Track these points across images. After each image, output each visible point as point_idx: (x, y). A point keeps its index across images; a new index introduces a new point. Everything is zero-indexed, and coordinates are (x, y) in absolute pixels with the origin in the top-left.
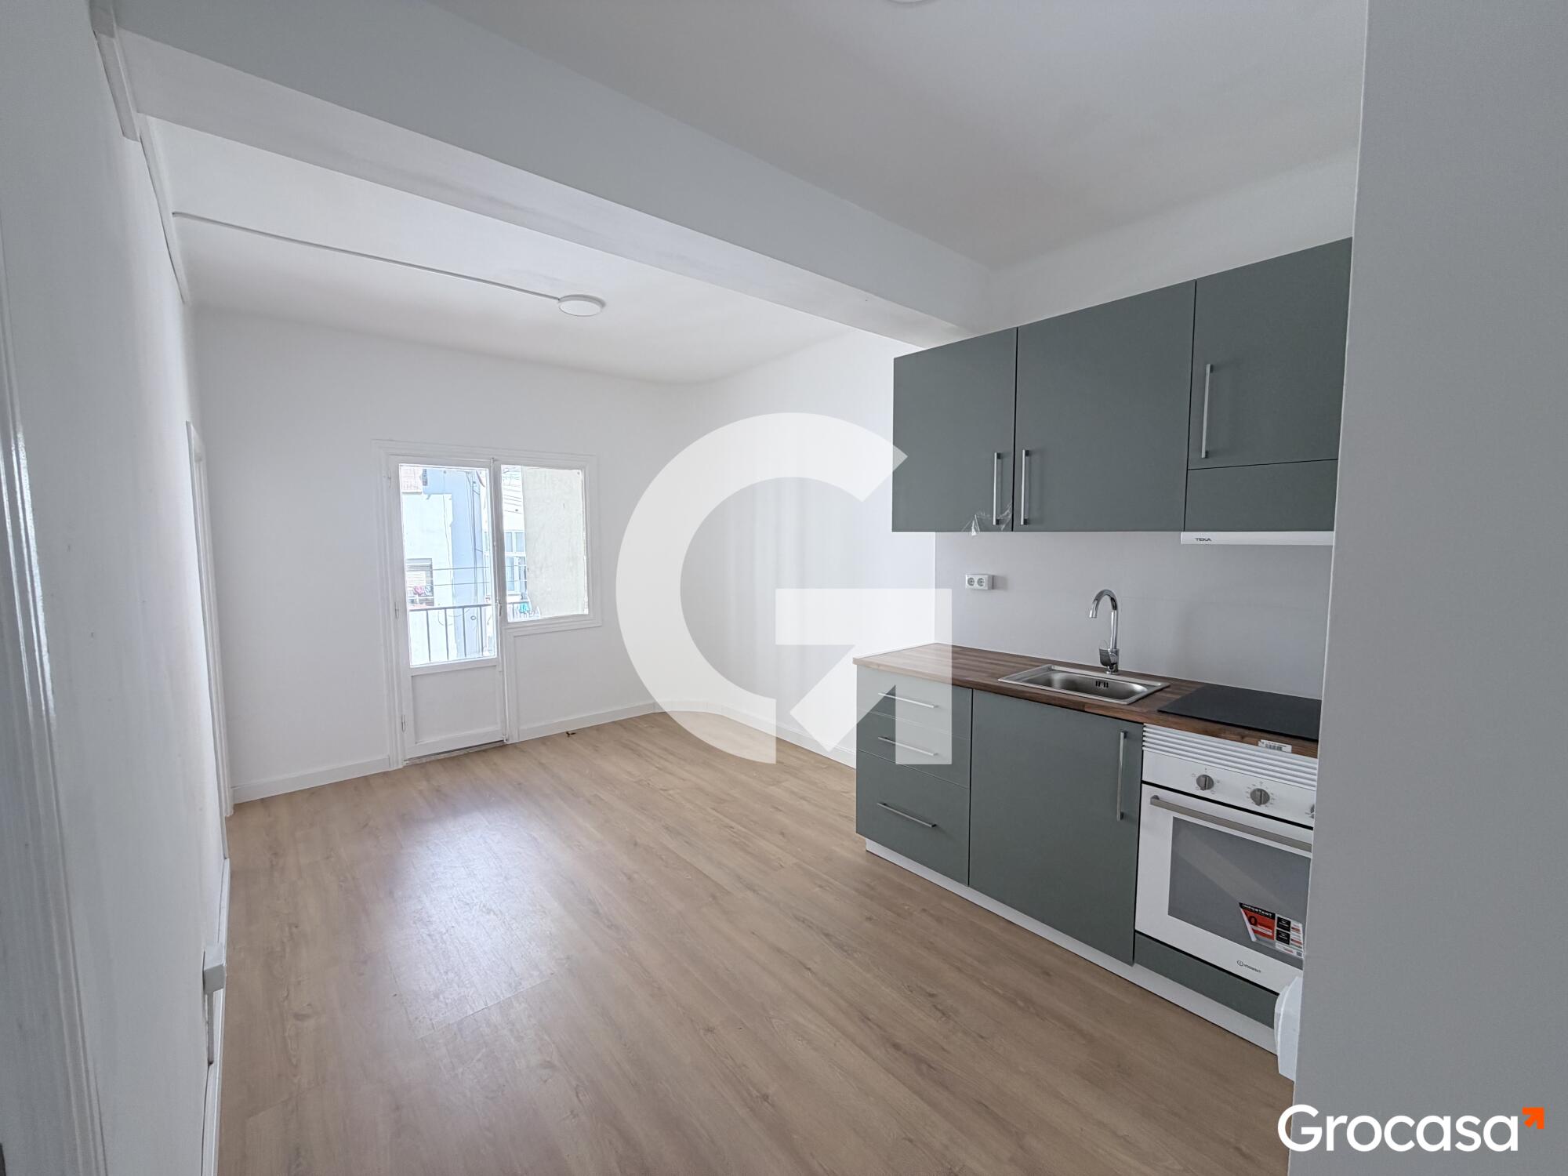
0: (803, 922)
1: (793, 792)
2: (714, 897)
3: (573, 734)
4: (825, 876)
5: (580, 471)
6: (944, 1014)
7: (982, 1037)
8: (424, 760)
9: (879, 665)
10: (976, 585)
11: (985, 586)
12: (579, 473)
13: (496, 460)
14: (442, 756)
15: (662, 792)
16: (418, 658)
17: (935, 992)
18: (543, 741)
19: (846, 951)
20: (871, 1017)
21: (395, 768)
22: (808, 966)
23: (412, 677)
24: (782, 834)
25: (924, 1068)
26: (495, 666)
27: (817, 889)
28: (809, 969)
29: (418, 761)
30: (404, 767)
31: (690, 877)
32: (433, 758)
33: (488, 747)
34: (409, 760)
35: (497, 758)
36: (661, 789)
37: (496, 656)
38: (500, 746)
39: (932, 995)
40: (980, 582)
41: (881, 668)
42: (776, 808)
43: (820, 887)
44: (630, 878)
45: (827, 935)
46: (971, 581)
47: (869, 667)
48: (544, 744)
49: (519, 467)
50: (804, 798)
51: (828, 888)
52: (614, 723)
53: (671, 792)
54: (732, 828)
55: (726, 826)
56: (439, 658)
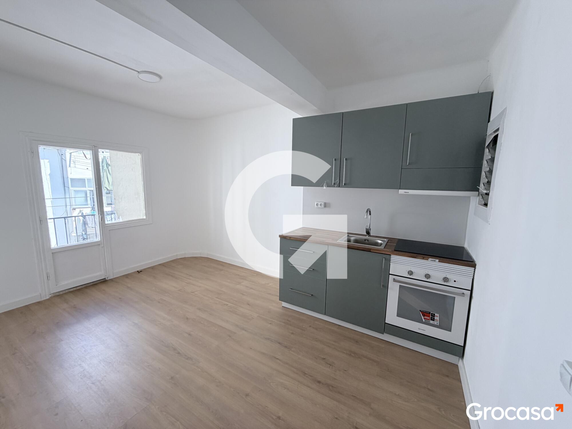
0: (269, 339)
1: (247, 287)
2: (230, 336)
3: (141, 272)
4: (271, 319)
5: (140, 154)
6: (330, 365)
7: (345, 371)
8: (61, 293)
10: (319, 206)
11: (323, 206)
12: (139, 155)
13: (96, 147)
14: (72, 290)
15: (192, 293)
16: (53, 245)
17: (324, 357)
18: (127, 276)
19: (289, 348)
20: (306, 373)
21: (45, 299)
22: (277, 358)
23: (52, 253)
24: (249, 304)
25: (331, 387)
26: (99, 245)
27: (270, 325)
28: (277, 359)
29: (58, 294)
30: (50, 297)
31: (216, 329)
32: (67, 291)
33: (98, 282)
34: (53, 294)
35: (103, 287)
37: (100, 240)
38: (104, 281)
39: (324, 359)
40: (321, 205)
41: (291, 238)
42: (243, 294)
43: (270, 324)
44: (190, 335)
45: (279, 343)
46: (317, 204)
47: (286, 238)
48: (127, 277)
49: (109, 150)
50: (251, 288)
51: (273, 324)
52: (160, 265)
53: (196, 293)
54: (228, 305)
55: (225, 305)
56: (63, 243)
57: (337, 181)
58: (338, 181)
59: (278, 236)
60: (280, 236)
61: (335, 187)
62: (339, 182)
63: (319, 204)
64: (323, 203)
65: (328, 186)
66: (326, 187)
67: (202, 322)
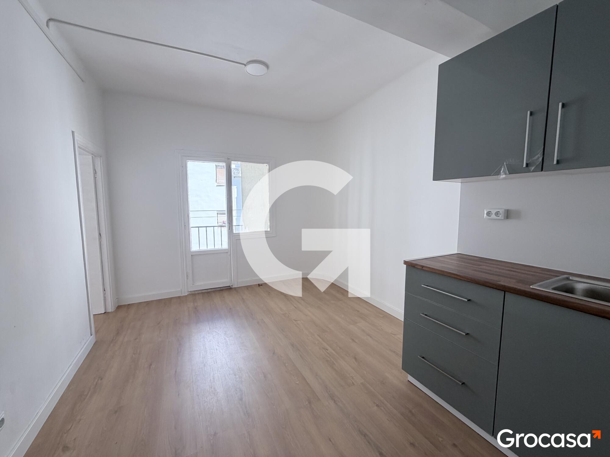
0: (365, 437)
1: (363, 331)
3: (261, 285)
4: (382, 399)
5: (267, 165)
8: (196, 292)
9: (423, 267)
10: (493, 216)
11: (501, 217)
12: (266, 165)
13: (229, 159)
14: (204, 291)
15: (294, 321)
16: (194, 247)
18: (248, 287)
21: (184, 295)
23: (192, 255)
24: (355, 359)
26: (227, 252)
27: (375, 408)
29: (193, 293)
30: (188, 295)
31: (298, 382)
32: (200, 292)
33: (224, 288)
34: (190, 291)
35: (226, 294)
36: (294, 320)
37: (228, 248)
38: (229, 289)
40: (497, 214)
41: (424, 268)
42: (353, 340)
43: (377, 406)
44: (265, 377)
46: (489, 214)
47: (415, 267)
48: (248, 289)
49: (240, 162)
50: (369, 335)
51: (382, 408)
53: (298, 322)
54: (327, 350)
55: (324, 348)
56: (203, 248)
57: (536, 157)
58: (538, 158)
59: (403, 262)
60: (406, 263)
61: (529, 171)
62: (541, 159)
63: (494, 212)
64: (501, 211)
65: (513, 170)
66: (505, 174)
67: (287, 365)
